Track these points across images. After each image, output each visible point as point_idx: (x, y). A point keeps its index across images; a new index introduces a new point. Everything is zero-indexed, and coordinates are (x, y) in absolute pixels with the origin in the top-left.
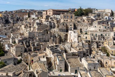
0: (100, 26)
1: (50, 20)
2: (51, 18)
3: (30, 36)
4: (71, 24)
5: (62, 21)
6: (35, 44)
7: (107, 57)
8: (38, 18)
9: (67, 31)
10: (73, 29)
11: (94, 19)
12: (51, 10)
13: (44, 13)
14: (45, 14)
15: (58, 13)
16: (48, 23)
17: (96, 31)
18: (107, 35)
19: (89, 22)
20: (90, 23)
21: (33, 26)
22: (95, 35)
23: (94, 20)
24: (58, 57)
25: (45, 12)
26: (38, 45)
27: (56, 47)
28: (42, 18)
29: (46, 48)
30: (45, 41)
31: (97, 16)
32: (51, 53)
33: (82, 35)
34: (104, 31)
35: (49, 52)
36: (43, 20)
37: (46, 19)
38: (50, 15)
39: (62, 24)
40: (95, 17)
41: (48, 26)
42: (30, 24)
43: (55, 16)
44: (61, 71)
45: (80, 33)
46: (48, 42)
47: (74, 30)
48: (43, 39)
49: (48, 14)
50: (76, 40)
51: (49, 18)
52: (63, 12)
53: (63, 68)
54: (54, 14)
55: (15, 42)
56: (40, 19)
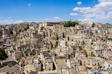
0: (82, 34)
1: (44, 30)
3: (27, 44)
4: (61, 33)
5: (54, 31)
6: (31, 50)
7: (85, 58)
8: (35, 29)
9: (58, 39)
10: (62, 37)
11: (79, 29)
13: (40, 24)
15: (51, 24)
16: (42, 33)
17: (79, 39)
18: (87, 41)
19: (74, 31)
20: (76, 32)
21: (31, 35)
22: (79, 42)
24: (48, 59)
26: (33, 51)
27: (48, 52)
28: (38, 29)
29: (40, 53)
30: (39, 48)
31: (81, 27)
32: (43, 56)
33: (69, 42)
34: (85, 38)
36: (39, 31)
37: (41, 30)
38: (45, 26)
39: (54, 33)
40: (79, 27)
41: (42, 35)
42: (28, 34)
43: (49, 27)
44: (50, 70)
45: (67, 40)
46: (42, 48)
48: (38, 46)
49: (43, 25)
50: (64, 46)
52: (55, 24)
53: (52, 68)
55: (15, 49)
56: (36, 30)
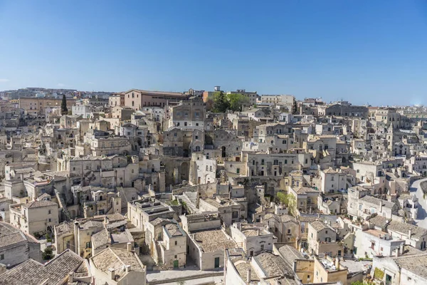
0: (271, 138)
1: (134, 122)
2: (137, 117)
3: (74, 172)
4: (197, 134)
6: (94, 196)
7: (289, 218)
8: (96, 116)
10: (202, 148)
11: (256, 119)
12: (136, 94)
13: (114, 100)
14: (119, 103)
15: (158, 101)
17: (262, 153)
18: (289, 162)
19: (243, 127)
21: (81, 140)
22: (260, 163)
23: (258, 123)
24: (167, 226)
25: (118, 98)
26: (101, 199)
27: (157, 201)
28: (111, 117)
29: (129, 205)
30: (121, 185)
31: (262, 114)
32: (146, 217)
33: (228, 164)
34: (282, 152)
35: (137, 217)
36: (114, 123)
37: (122, 120)
38: (135, 108)
39: (173, 134)
40: (257, 114)
41: (130, 141)
42: (72, 136)
43: (150, 110)
45: (221, 159)
46: (133, 186)
47: (206, 151)
48: (116, 178)
49: (128, 104)
50: (212, 177)
51: (133, 117)
52: (173, 99)
54: (145, 106)
55: (23, 194)
56: (101, 119)
